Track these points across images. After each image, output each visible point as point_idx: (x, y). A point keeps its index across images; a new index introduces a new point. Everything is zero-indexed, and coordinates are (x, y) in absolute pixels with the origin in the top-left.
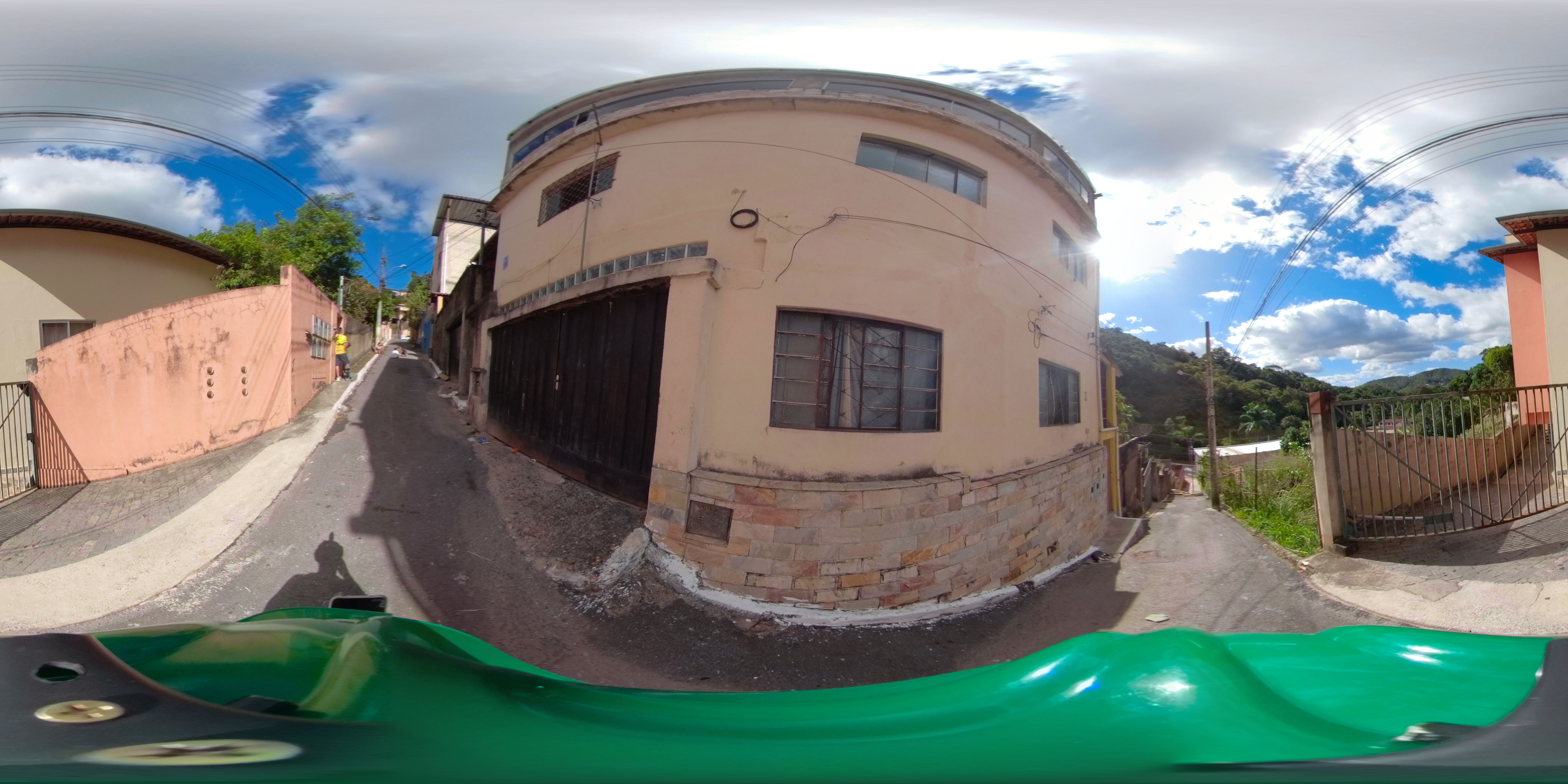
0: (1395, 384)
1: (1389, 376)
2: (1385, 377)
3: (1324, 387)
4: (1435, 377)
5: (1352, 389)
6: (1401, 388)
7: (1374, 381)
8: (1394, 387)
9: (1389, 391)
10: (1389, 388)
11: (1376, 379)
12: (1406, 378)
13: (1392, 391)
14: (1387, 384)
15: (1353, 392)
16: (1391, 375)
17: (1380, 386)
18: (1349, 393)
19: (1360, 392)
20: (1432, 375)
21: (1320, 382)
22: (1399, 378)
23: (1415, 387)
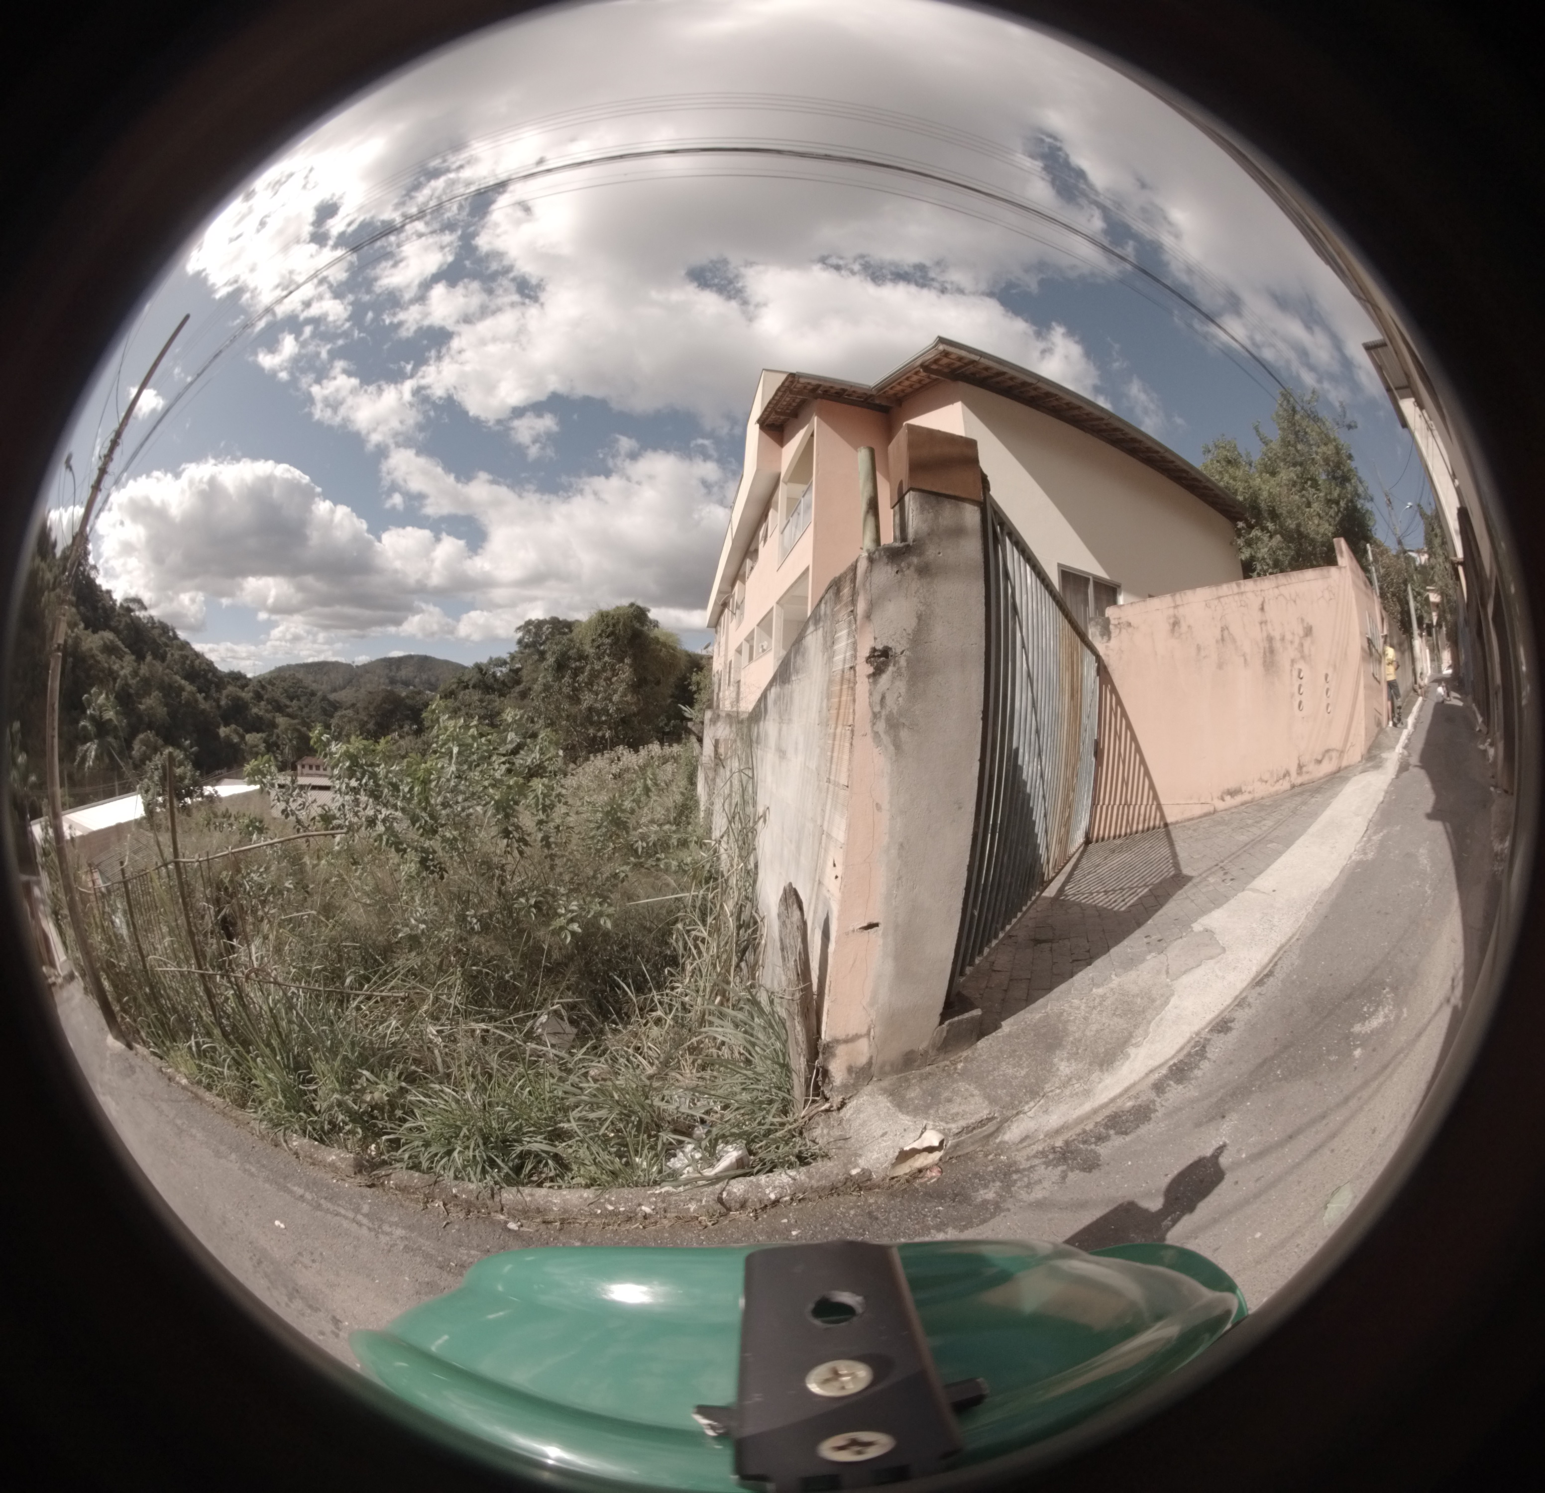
0: (325, 678)
1: (316, 659)
2: (310, 660)
3: (204, 666)
4: (404, 673)
5: (250, 680)
6: (334, 690)
7: (289, 667)
8: (324, 687)
9: (313, 694)
10: (314, 686)
11: (293, 662)
12: (348, 666)
13: (319, 694)
14: (311, 678)
15: (250, 687)
16: (320, 658)
17: (300, 681)
18: (243, 687)
19: (263, 687)
20: (398, 669)
21: (198, 655)
22: (336, 665)
23: (363, 690)
